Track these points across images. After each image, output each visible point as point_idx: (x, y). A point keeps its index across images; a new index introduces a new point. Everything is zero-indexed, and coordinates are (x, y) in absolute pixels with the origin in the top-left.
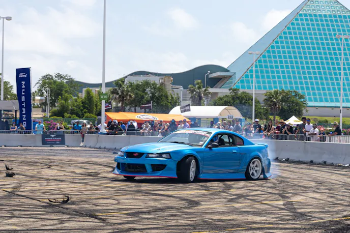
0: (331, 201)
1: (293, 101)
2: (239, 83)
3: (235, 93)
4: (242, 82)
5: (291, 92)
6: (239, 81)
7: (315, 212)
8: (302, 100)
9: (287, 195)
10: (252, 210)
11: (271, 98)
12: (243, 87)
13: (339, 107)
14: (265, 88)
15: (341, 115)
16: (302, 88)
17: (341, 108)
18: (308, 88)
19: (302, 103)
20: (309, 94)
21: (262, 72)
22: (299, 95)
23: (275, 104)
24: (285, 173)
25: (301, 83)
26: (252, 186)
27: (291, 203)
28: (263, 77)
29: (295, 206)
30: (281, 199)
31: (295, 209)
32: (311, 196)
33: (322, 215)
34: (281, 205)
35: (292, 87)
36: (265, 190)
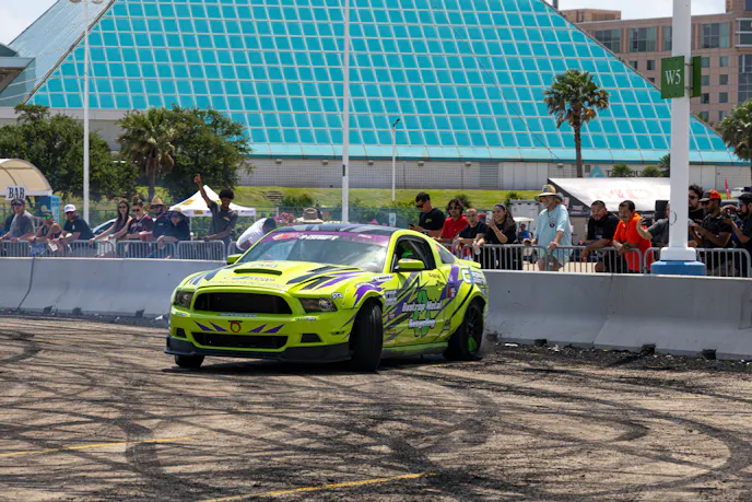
0: (273, 438)
1: (208, 141)
2: (44, 89)
3: (33, 119)
4: (55, 85)
5: (201, 113)
6: (46, 84)
7: (217, 474)
8: (235, 138)
9: (144, 423)
10: (27, 471)
11: (140, 133)
12: (58, 101)
13: (340, 158)
14: (123, 102)
15: (345, 180)
16: (235, 104)
17: (346, 162)
18: (251, 104)
19: (233, 150)
20: (255, 121)
21: (113, 55)
22: (225, 122)
23: (152, 151)
24: (154, 358)
25: (231, 88)
26: (45, 400)
27: (151, 449)
28: (116, 70)
29: (160, 457)
30: (124, 435)
31: (158, 464)
32: (213, 426)
33: (235, 483)
34: (119, 453)
35: (203, 100)
36: (83, 411)
